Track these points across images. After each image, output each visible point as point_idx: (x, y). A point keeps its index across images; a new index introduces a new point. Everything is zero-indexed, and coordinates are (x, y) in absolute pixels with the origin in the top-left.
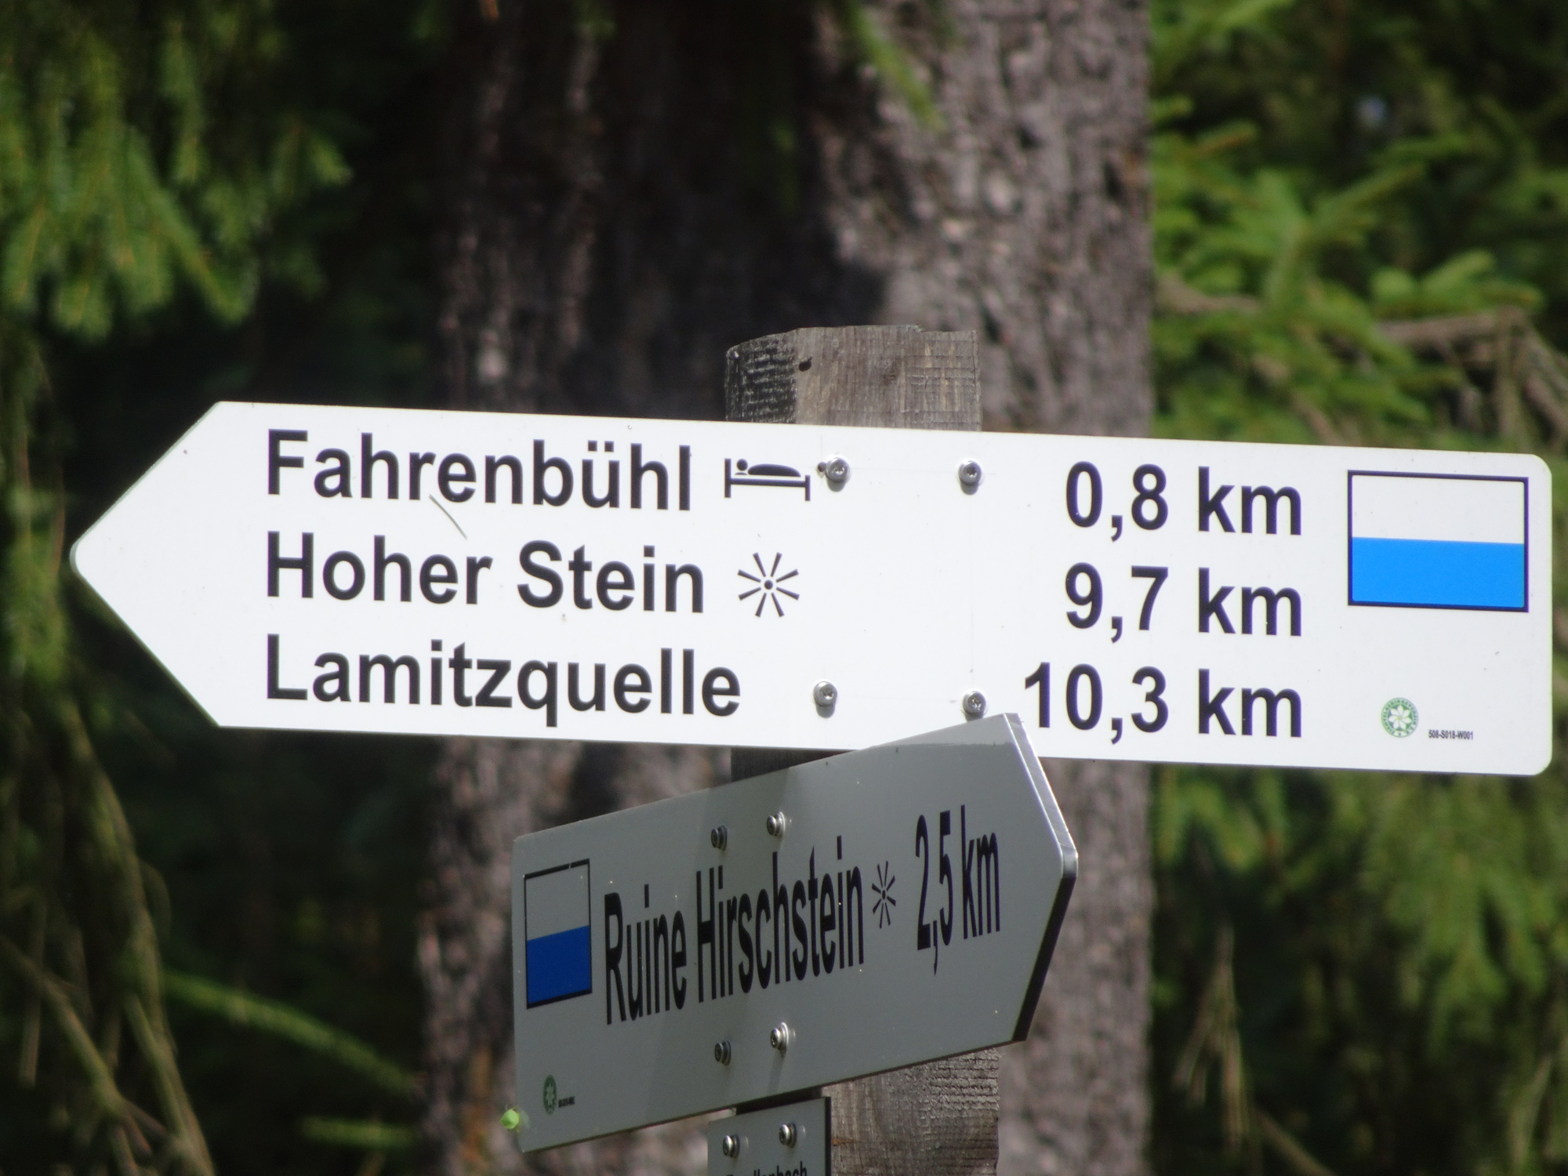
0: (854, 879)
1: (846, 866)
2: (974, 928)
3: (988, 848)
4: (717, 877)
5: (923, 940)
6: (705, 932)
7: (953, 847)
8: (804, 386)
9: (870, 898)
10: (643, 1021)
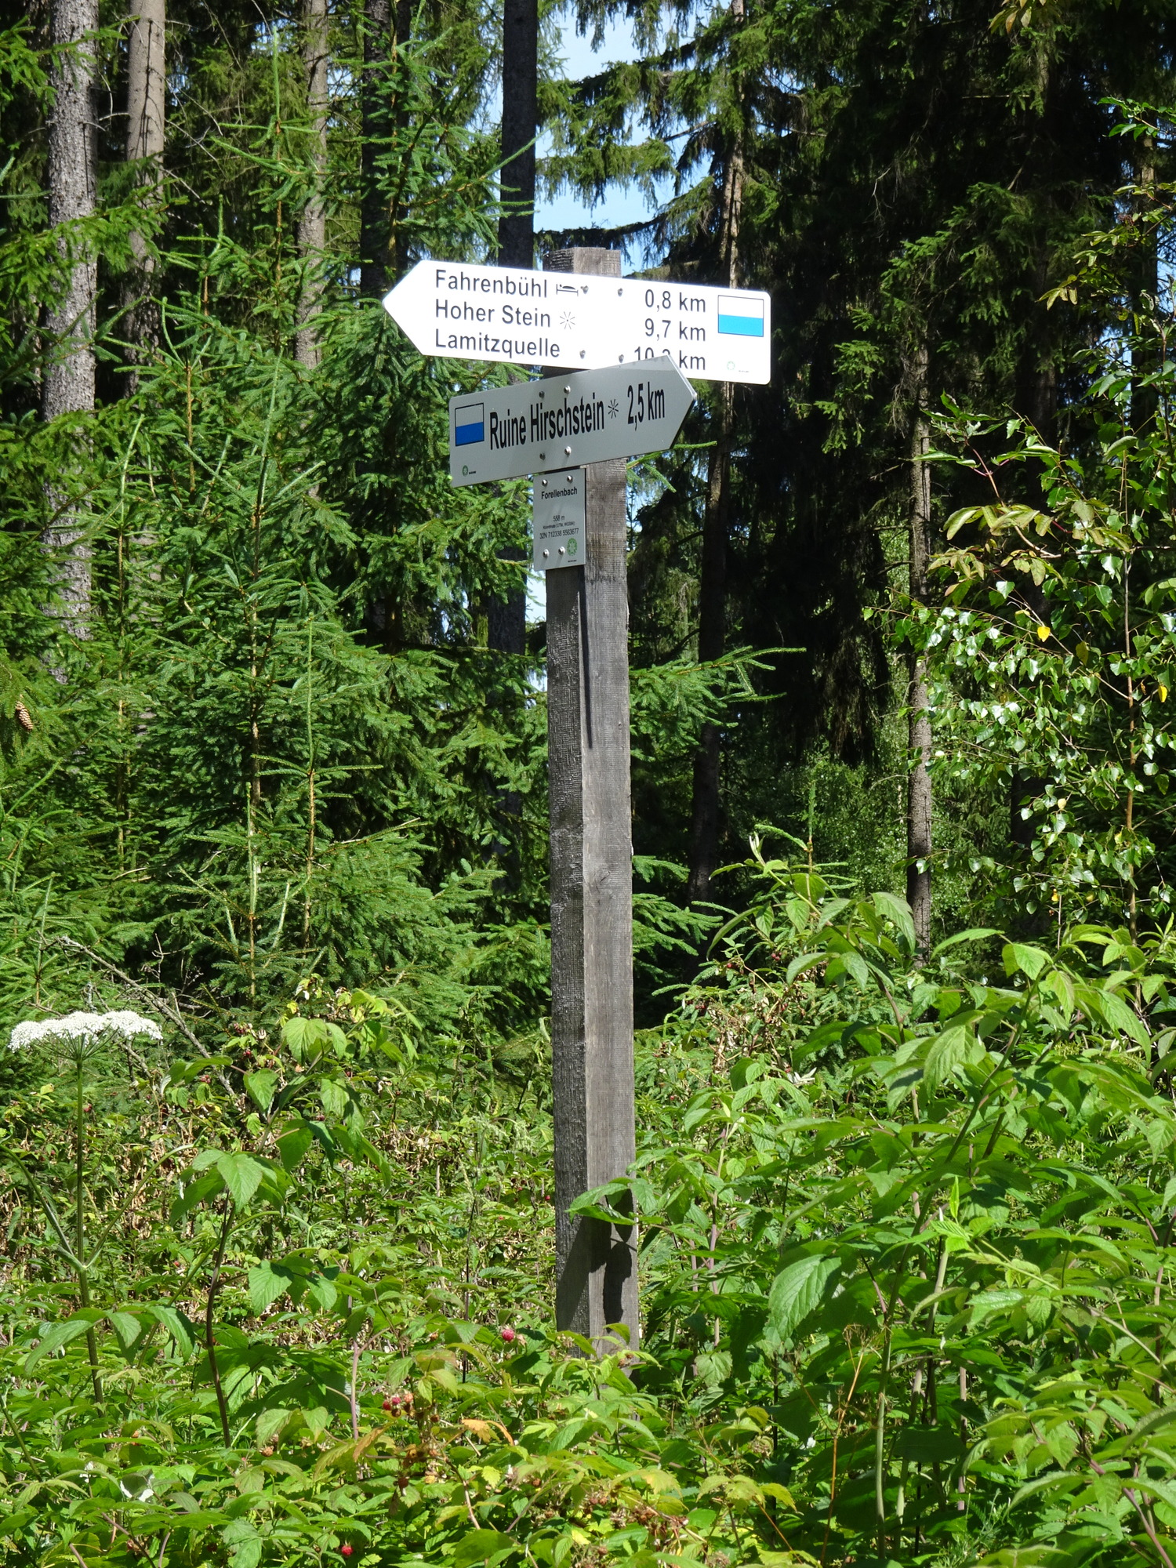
0: (601, 405)
1: (597, 400)
2: (653, 416)
3: (660, 394)
4: (540, 406)
5: (631, 420)
6: (534, 422)
7: (644, 394)
8: (576, 263)
9: (606, 410)
10: (506, 449)
